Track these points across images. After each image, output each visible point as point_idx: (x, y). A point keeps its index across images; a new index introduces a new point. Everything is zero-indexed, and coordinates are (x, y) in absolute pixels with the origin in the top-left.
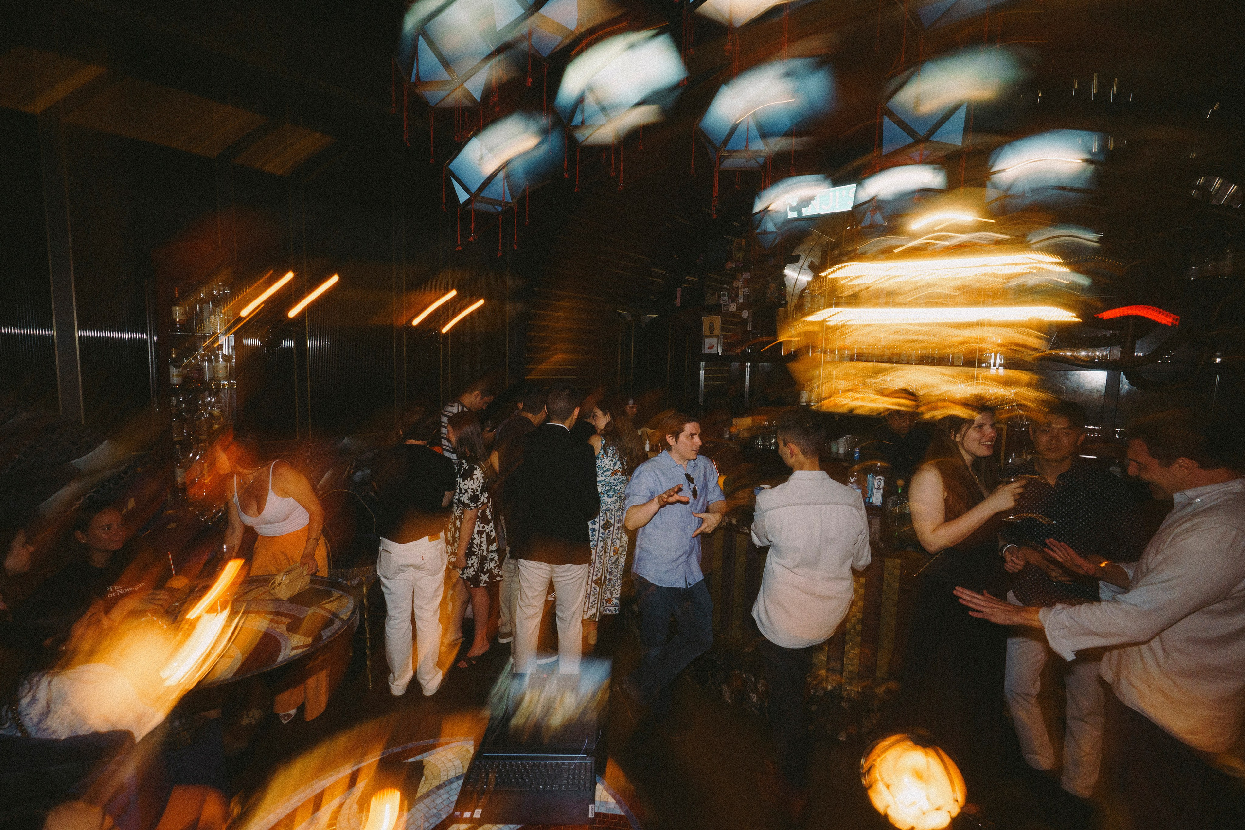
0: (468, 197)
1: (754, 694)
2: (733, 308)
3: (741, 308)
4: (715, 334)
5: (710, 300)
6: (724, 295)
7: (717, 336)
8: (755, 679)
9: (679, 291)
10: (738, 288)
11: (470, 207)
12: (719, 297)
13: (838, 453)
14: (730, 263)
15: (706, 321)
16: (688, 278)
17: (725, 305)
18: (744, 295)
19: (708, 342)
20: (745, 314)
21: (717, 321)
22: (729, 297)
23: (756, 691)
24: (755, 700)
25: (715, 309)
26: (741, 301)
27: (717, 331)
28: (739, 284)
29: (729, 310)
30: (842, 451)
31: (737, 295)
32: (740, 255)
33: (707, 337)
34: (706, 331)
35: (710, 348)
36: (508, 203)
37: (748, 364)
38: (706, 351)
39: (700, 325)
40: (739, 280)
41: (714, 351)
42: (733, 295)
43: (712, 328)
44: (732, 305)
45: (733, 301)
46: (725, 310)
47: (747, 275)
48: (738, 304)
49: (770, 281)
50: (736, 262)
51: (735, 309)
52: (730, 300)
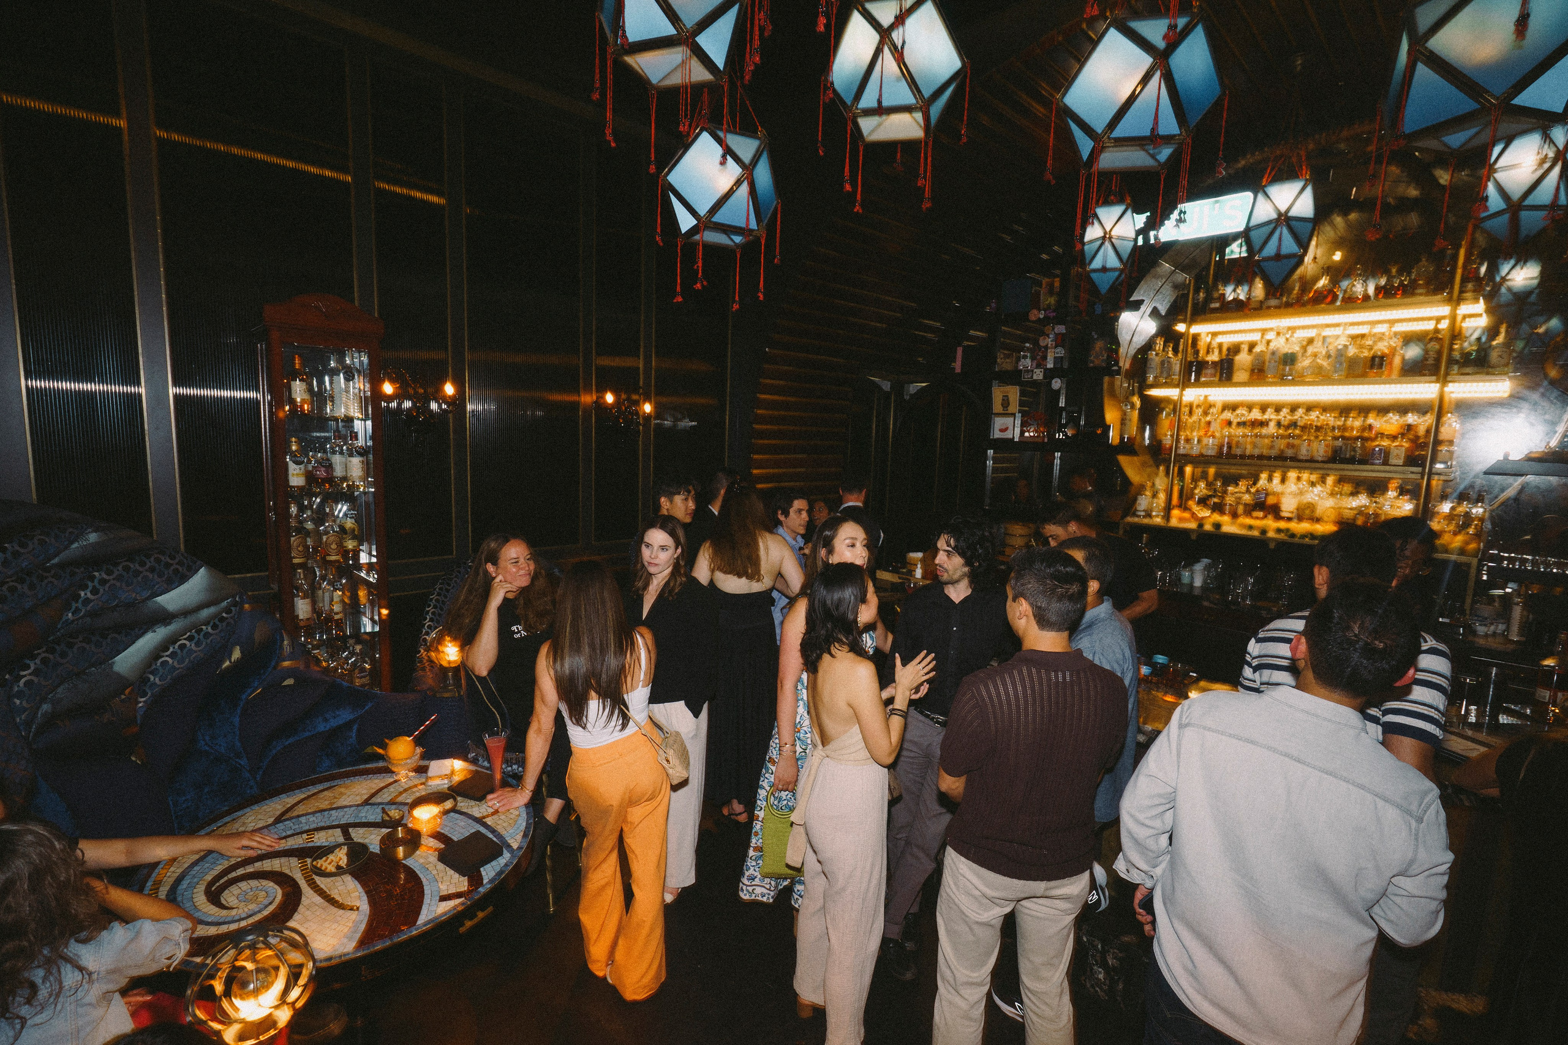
0: (695, 222)
1: (1100, 967)
2: (1038, 375)
3: (1050, 375)
4: (1009, 412)
5: (1003, 363)
6: (1025, 357)
7: (1014, 415)
8: (1102, 947)
9: (960, 351)
10: (1046, 347)
11: (697, 237)
12: (1018, 359)
13: (1191, 585)
14: (1035, 312)
15: (998, 393)
16: (972, 332)
17: (1028, 371)
18: (1055, 358)
19: (999, 422)
20: (1056, 384)
21: (1014, 393)
22: (1033, 359)
23: (1104, 964)
24: (1101, 976)
25: (1013, 377)
26: (1050, 365)
27: (1014, 407)
28: (1049, 341)
29: (1032, 377)
30: (1198, 582)
31: (1045, 358)
32: (1052, 300)
33: (999, 415)
34: (997, 407)
35: (1002, 430)
36: (752, 230)
37: (1058, 455)
38: (997, 435)
39: (988, 399)
40: (1048, 336)
41: (1008, 435)
42: (1039, 357)
43: (1006, 403)
44: (1038, 371)
45: (1038, 366)
46: (1026, 377)
47: (1061, 329)
48: (1046, 370)
49: (1096, 337)
50: (1045, 310)
51: (1041, 377)
52: (1034, 365)
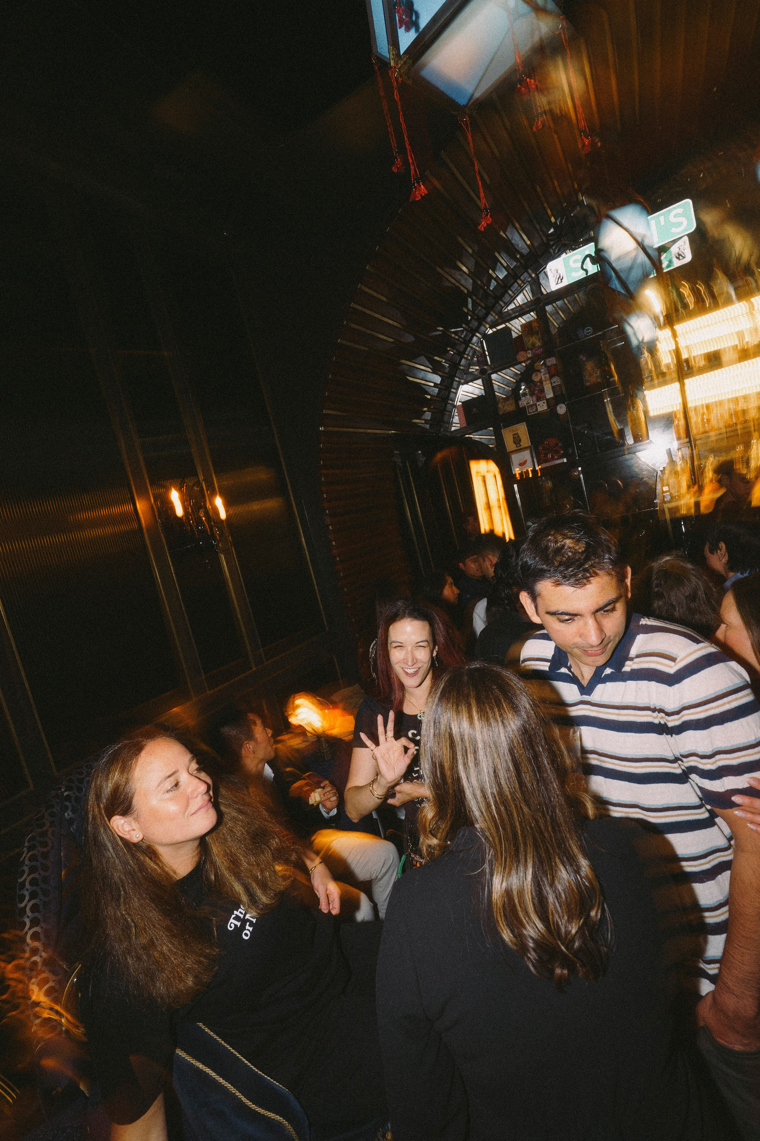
2: (542, 407)
3: (552, 404)
4: (522, 447)
5: (505, 406)
6: (524, 395)
7: (525, 449)
10: (541, 381)
12: (517, 398)
14: (521, 354)
15: (507, 434)
17: (531, 406)
18: (553, 387)
19: (516, 457)
20: (562, 409)
21: (522, 429)
22: (531, 394)
25: (518, 416)
26: (550, 395)
27: (526, 441)
28: (543, 375)
29: (537, 410)
31: (542, 390)
32: (534, 340)
33: (514, 452)
34: (510, 446)
35: (521, 463)
38: (518, 468)
39: (499, 443)
40: (539, 371)
41: (528, 464)
42: (536, 392)
43: (517, 440)
44: (541, 403)
45: (539, 399)
46: (531, 412)
47: (552, 361)
48: (548, 400)
49: (584, 359)
50: (531, 350)
51: (545, 407)
52: (535, 398)
